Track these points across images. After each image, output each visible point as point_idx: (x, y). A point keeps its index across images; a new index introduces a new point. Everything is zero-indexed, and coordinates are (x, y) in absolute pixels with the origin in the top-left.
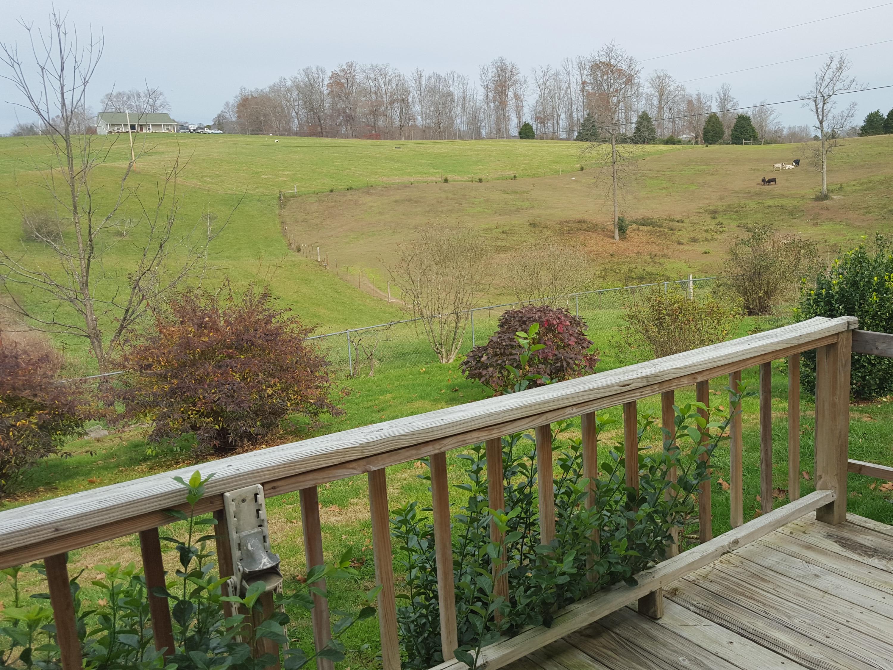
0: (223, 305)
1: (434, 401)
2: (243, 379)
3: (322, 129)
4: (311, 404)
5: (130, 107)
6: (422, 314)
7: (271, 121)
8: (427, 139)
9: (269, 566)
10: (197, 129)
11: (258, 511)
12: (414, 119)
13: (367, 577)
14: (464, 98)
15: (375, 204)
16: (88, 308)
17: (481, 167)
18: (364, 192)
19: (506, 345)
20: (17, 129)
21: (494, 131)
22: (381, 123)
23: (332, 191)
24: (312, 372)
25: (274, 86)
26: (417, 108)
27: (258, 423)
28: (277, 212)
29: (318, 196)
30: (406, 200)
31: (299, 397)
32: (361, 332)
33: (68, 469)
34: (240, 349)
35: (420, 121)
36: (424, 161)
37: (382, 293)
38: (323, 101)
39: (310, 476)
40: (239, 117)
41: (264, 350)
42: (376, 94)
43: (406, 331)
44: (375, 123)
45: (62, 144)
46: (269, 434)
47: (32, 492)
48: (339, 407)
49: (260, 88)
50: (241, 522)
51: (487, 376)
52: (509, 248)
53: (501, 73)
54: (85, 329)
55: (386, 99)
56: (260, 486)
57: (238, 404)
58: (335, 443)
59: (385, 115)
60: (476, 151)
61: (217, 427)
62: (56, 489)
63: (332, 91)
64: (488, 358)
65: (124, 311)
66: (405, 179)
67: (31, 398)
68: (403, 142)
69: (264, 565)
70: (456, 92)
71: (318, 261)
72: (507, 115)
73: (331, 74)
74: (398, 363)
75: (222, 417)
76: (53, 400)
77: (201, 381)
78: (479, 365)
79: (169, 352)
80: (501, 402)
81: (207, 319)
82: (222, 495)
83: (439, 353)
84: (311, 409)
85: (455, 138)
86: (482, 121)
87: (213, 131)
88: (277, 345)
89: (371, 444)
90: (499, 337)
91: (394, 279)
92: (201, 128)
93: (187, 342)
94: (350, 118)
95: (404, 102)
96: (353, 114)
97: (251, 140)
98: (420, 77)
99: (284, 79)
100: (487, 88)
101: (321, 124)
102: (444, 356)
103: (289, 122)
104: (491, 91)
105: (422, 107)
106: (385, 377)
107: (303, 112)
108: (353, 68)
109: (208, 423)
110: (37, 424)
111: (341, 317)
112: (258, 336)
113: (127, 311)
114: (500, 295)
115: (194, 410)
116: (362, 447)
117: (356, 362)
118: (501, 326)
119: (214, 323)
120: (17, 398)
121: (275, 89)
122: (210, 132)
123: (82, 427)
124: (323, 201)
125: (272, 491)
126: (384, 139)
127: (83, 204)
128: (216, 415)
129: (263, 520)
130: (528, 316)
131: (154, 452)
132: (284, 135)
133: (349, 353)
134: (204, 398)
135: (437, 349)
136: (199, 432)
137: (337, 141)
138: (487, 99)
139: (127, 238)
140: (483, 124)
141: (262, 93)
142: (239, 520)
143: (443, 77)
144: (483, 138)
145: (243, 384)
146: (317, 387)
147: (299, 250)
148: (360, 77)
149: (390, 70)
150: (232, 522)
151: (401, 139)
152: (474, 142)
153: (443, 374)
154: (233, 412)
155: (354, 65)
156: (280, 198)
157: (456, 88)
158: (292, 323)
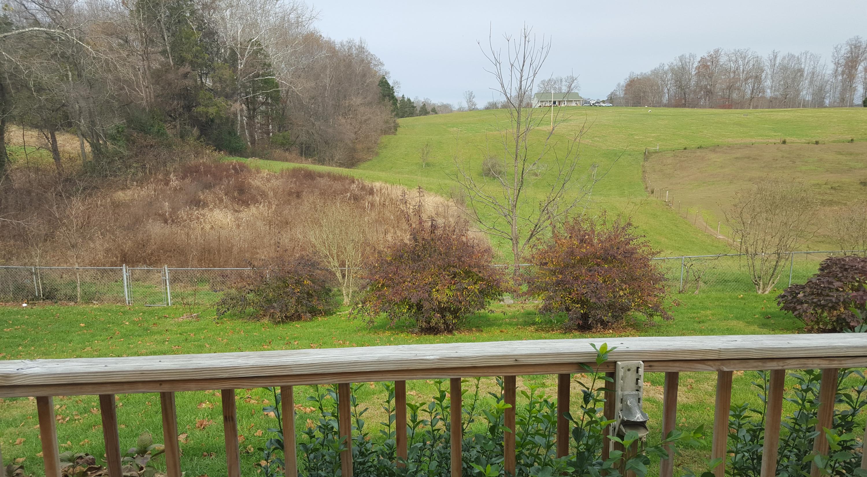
0: (598, 228)
1: (747, 322)
2: (604, 282)
3: (685, 101)
4: (649, 308)
5: (555, 89)
6: (747, 250)
7: (648, 97)
8: (773, 108)
9: (641, 420)
10: (595, 103)
11: (637, 379)
12: (764, 92)
13: (681, 447)
14: (813, 73)
15: (719, 160)
16: (514, 221)
17: (819, 131)
18: (711, 151)
19: (824, 287)
20: (487, 105)
21: (838, 101)
22: (735, 96)
23: (685, 149)
24: (653, 284)
25: (655, 70)
26: (768, 83)
27: (610, 314)
28: (641, 163)
29: (674, 152)
30: (746, 158)
31: (641, 301)
32: (694, 259)
33: (489, 320)
34: (605, 260)
35: (769, 93)
36: (766, 126)
37: (712, 230)
38: (690, 80)
39: (677, 364)
40: (625, 94)
41: (622, 263)
42: (734, 72)
43: (730, 262)
44: (729, 96)
45: (515, 114)
46: (616, 324)
47: (469, 330)
48: (670, 313)
49: (644, 72)
50: (625, 384)
51: (801, 311)
52: (835, 202)
53: (854, 50)
54: (510, 234)
55: (742, 76)
56: (642, 363)
57: (599, 299)
58: (698, 343)
59: (739, 89)
60: (817, 117)
61: (582, 311)
62: (482, 331)
63: (699, 72)
64: (805, 296)
65: (534, 225)
66: (748, 140)
67: (478, 273)
68: (751, 110)
69: (638, 418)
70: (806, 68)
71: (665, 201)
72: (854, 86)
73: (700, 59)
74: (719, 287)
75: (587, 305)
76: (489, 276)
77: (576, 278)
78: (795, 300)
79: (559, 256)
80: (845, 338)
81: (587, 237)
82: (615, 363)
83: (757, 284)
84: (648, 311)
85: (798, 107)
86: (826, 92)
87: (606, 105)
88: (631, 260)
89: (727, 350)
90: (818, 279)
91: (728, 221)
92: (598, 103)
93: (572, 251)
94: (709, 93)
95: (757, 78)
96: (712, 89)
97: (631, 110)
98: (775, 57)
99: (663, 64)
100: (837, 64)
101: (685, 97)
102: (761, 287)
103: (661, 97)
104: (841, 66)
105: (773, 81)
106: (707, 297)
107: (673, 89)
108: (719, 53)
109: (577, 308)
110: (478, 289)
111: (677, 245)
112: (619, 253)
113: (536, 225)
114: (820, 242)
115: (569, 297)
116: (720, 351)
117: (686, 282)
118: (822, 270)
119: (591, 240)
120: (470, 272)
121: (655, 73)
122: (604, 105)
123: (502, 296)
124: (678, 156)
125: (648, 368)
126: (735, 109)
127: (522, 152)
128: (583, 303)
129: (640, 387)
130: (851, 264)
131: (540, 320)
132: (656, 107)
133: (681, 274)
134: (577, 290)
135: (756, 281)
136: (570, 313)
137: (696, 110)
138: (835, 73)
139: (539, 177)
140: (828, 95)
141: (645, 76)
142: (624, 382)
143: (797, 56)
144: (826, 107)
145: (603, 285)
146: (655, 296)
147: (652, 192)
148: (723, 60)
149: (750, 53)
150: (620, 383)
151: (749, 108)
152: (816, 110)
153: (758, 302)
154: (595, 303)
155: (720, 51)
156: (645, 153)
157: (807, 65)
158: (644, 246)
